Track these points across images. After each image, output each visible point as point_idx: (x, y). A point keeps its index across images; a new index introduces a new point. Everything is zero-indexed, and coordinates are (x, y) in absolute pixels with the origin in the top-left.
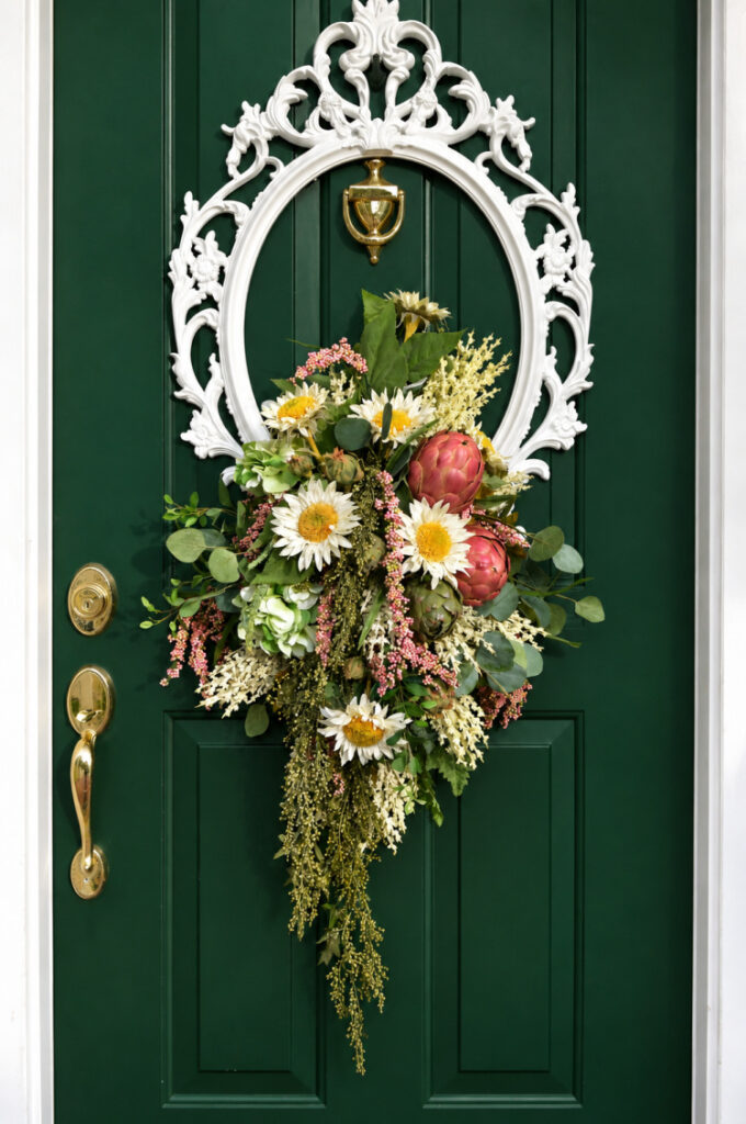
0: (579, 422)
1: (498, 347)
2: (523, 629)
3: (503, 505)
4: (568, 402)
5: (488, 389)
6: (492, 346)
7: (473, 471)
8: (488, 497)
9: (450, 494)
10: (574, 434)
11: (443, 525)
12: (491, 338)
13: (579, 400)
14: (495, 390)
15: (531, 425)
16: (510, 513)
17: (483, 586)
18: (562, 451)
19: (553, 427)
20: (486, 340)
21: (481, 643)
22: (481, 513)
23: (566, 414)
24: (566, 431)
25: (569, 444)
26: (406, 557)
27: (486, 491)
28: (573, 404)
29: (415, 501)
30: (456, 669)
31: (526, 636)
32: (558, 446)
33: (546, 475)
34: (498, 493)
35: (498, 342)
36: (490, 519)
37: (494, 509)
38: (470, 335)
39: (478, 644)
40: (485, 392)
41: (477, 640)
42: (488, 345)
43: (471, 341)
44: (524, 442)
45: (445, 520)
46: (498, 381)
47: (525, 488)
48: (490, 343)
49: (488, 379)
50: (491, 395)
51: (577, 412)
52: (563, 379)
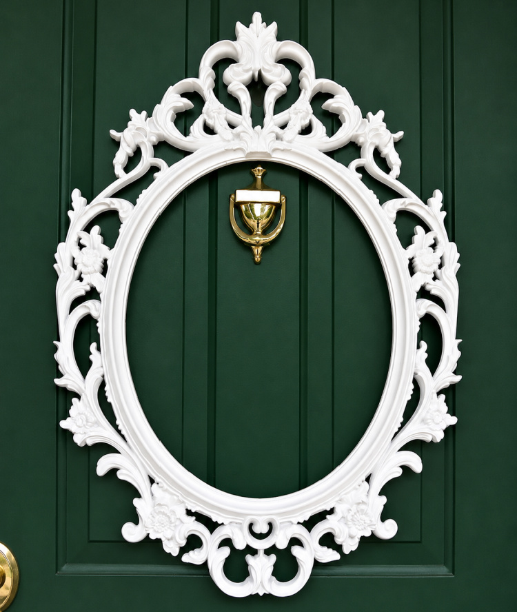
0: (449, 415)
10: (443, 426)
15: (404, 416)
18: (432, 443)
23: (436, 407)
24: (436, 423)
28: (443, 397)
32: (429, 438)
33: (419, 469)
44: (397, 433)
51: (447, 405)
52: (433, 372)
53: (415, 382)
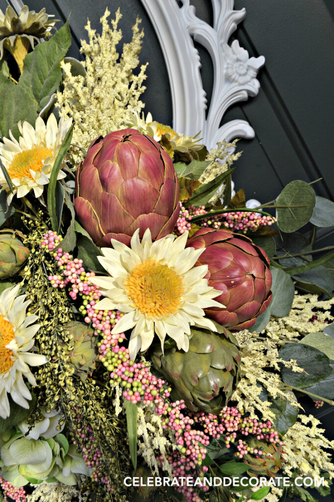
0: (253, 58)
1: (120, 20)
2: (315, 309)
3: (221, 188)
4: (230, 43)
5: (136, 71)
6: (115, 23)
7: (155, 170)
8: (197, 189)
9: (141, 217)
10: (253, 73)
11: (157, 259)
12: (107, 13)
13: (240, 34)
14: (143, 68)
15: (204, 88)
16: (233, 194)
17: (248, 304)
18: (251, 99)
19: (228, 79)
20: (104, 20)
21: (280, 364)
22: (201, 212)
23: (235, 57)
24: (245, 74)
25: (255, 86)
26: (128, 333)
27: (190, 183)
28: (236, 43)
29: (104, 250)
30: (268, 414)
31: (322, 316)
32: (244, 95)
33: (249, 132)
34: (207, 179)
35: (119, 16)
36: (215, 213)
37: (213, 199)
38: (88, 27)
39: (277, 368)
40: (134, 78)
41: (274, 363)
42: (110, 24)
43: (92, 33)
44: (207, 112)
45: (156, 251)
46: (142, 57)
47: (235, 158)
48: (109, 19)
49: (130, 61)
50: (142, 76)
51: (245, 49)
52: (211, 23)
53: (197, 45)
